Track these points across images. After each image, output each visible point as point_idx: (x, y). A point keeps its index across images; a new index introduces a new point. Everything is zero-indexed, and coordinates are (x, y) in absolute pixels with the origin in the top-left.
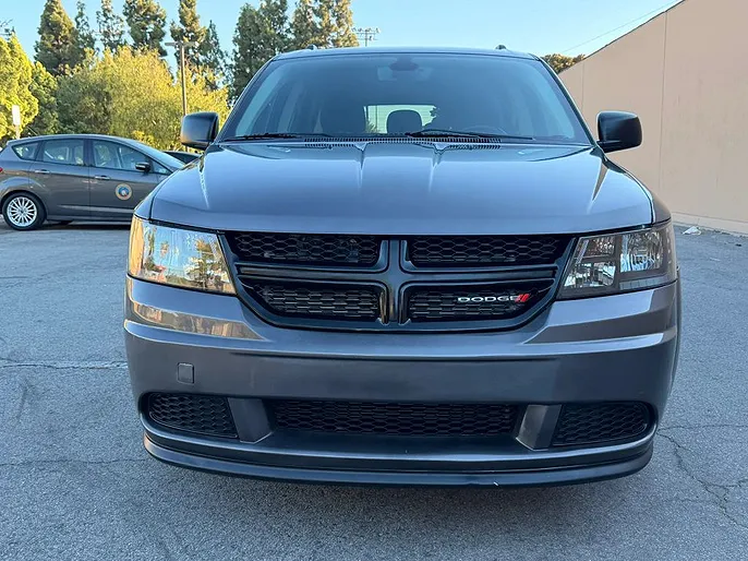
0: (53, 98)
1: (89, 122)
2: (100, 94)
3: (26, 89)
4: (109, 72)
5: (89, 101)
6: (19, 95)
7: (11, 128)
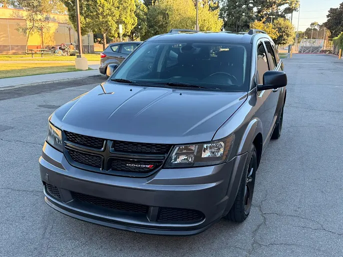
0: (145, 16)
1: (159, 27)
2: (165, 13)
3: (133, 14)
4: (169, 3)
5: (160, 17)
6: (130, 16)
7: (127, 30)
